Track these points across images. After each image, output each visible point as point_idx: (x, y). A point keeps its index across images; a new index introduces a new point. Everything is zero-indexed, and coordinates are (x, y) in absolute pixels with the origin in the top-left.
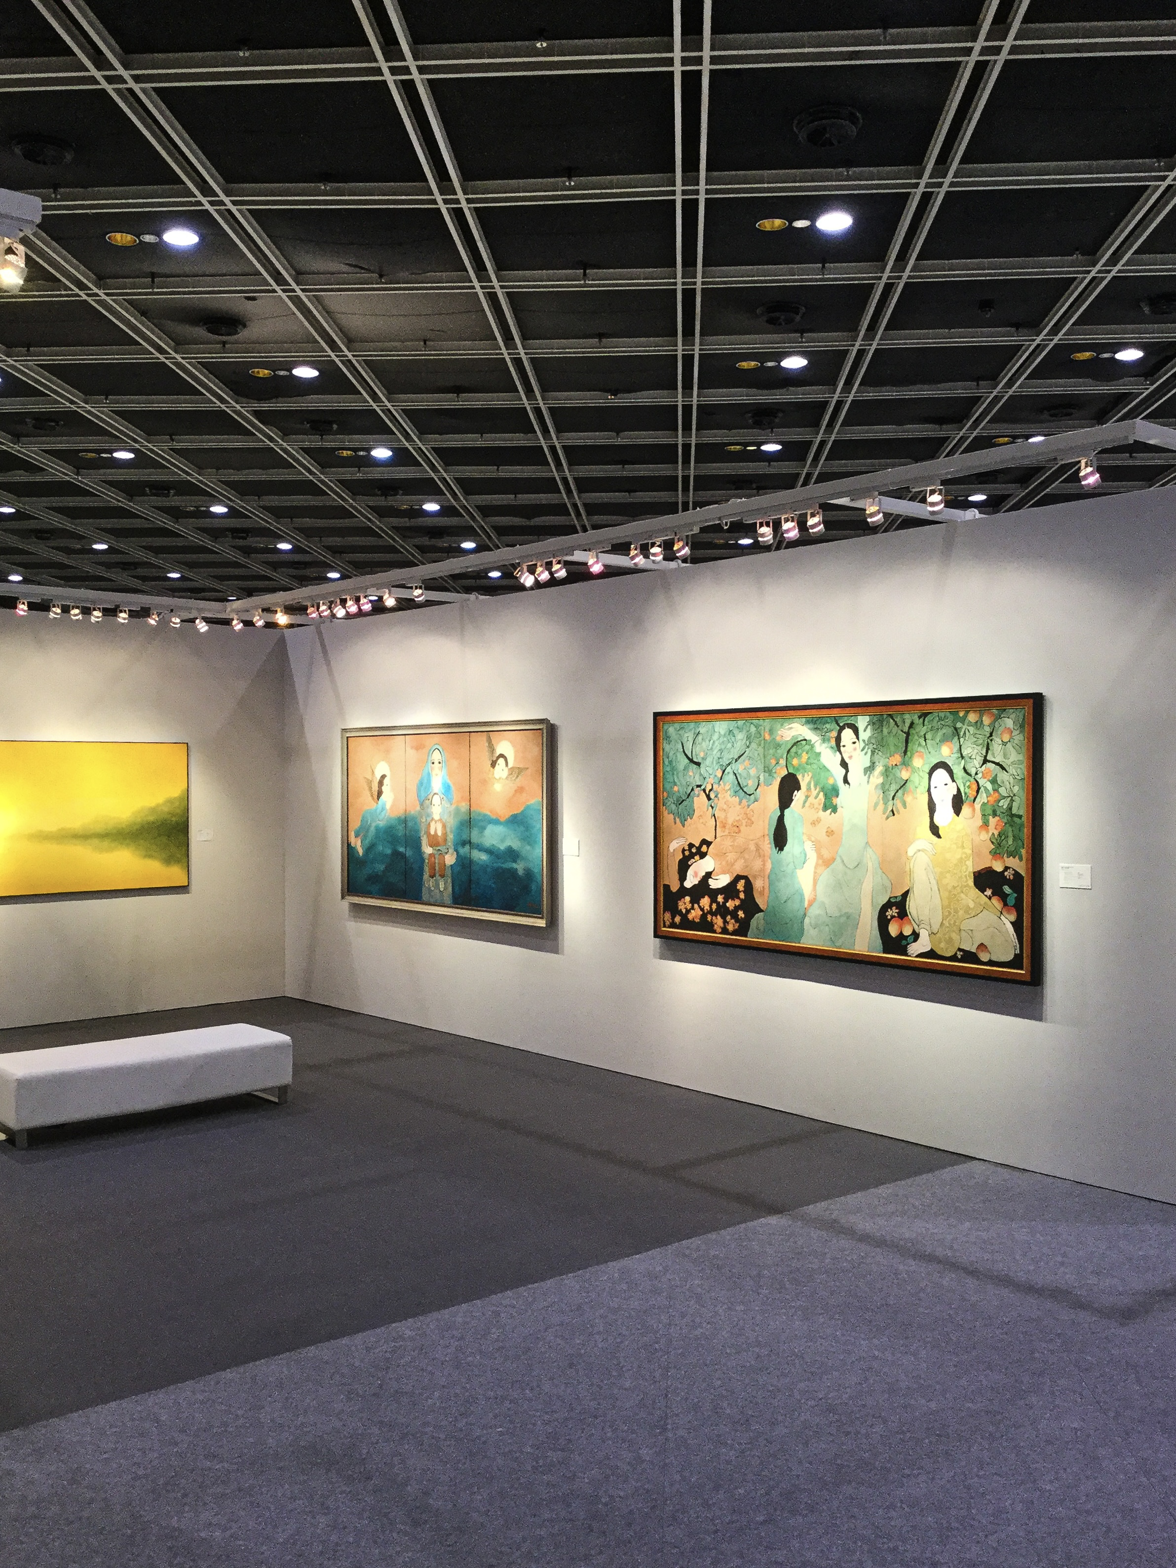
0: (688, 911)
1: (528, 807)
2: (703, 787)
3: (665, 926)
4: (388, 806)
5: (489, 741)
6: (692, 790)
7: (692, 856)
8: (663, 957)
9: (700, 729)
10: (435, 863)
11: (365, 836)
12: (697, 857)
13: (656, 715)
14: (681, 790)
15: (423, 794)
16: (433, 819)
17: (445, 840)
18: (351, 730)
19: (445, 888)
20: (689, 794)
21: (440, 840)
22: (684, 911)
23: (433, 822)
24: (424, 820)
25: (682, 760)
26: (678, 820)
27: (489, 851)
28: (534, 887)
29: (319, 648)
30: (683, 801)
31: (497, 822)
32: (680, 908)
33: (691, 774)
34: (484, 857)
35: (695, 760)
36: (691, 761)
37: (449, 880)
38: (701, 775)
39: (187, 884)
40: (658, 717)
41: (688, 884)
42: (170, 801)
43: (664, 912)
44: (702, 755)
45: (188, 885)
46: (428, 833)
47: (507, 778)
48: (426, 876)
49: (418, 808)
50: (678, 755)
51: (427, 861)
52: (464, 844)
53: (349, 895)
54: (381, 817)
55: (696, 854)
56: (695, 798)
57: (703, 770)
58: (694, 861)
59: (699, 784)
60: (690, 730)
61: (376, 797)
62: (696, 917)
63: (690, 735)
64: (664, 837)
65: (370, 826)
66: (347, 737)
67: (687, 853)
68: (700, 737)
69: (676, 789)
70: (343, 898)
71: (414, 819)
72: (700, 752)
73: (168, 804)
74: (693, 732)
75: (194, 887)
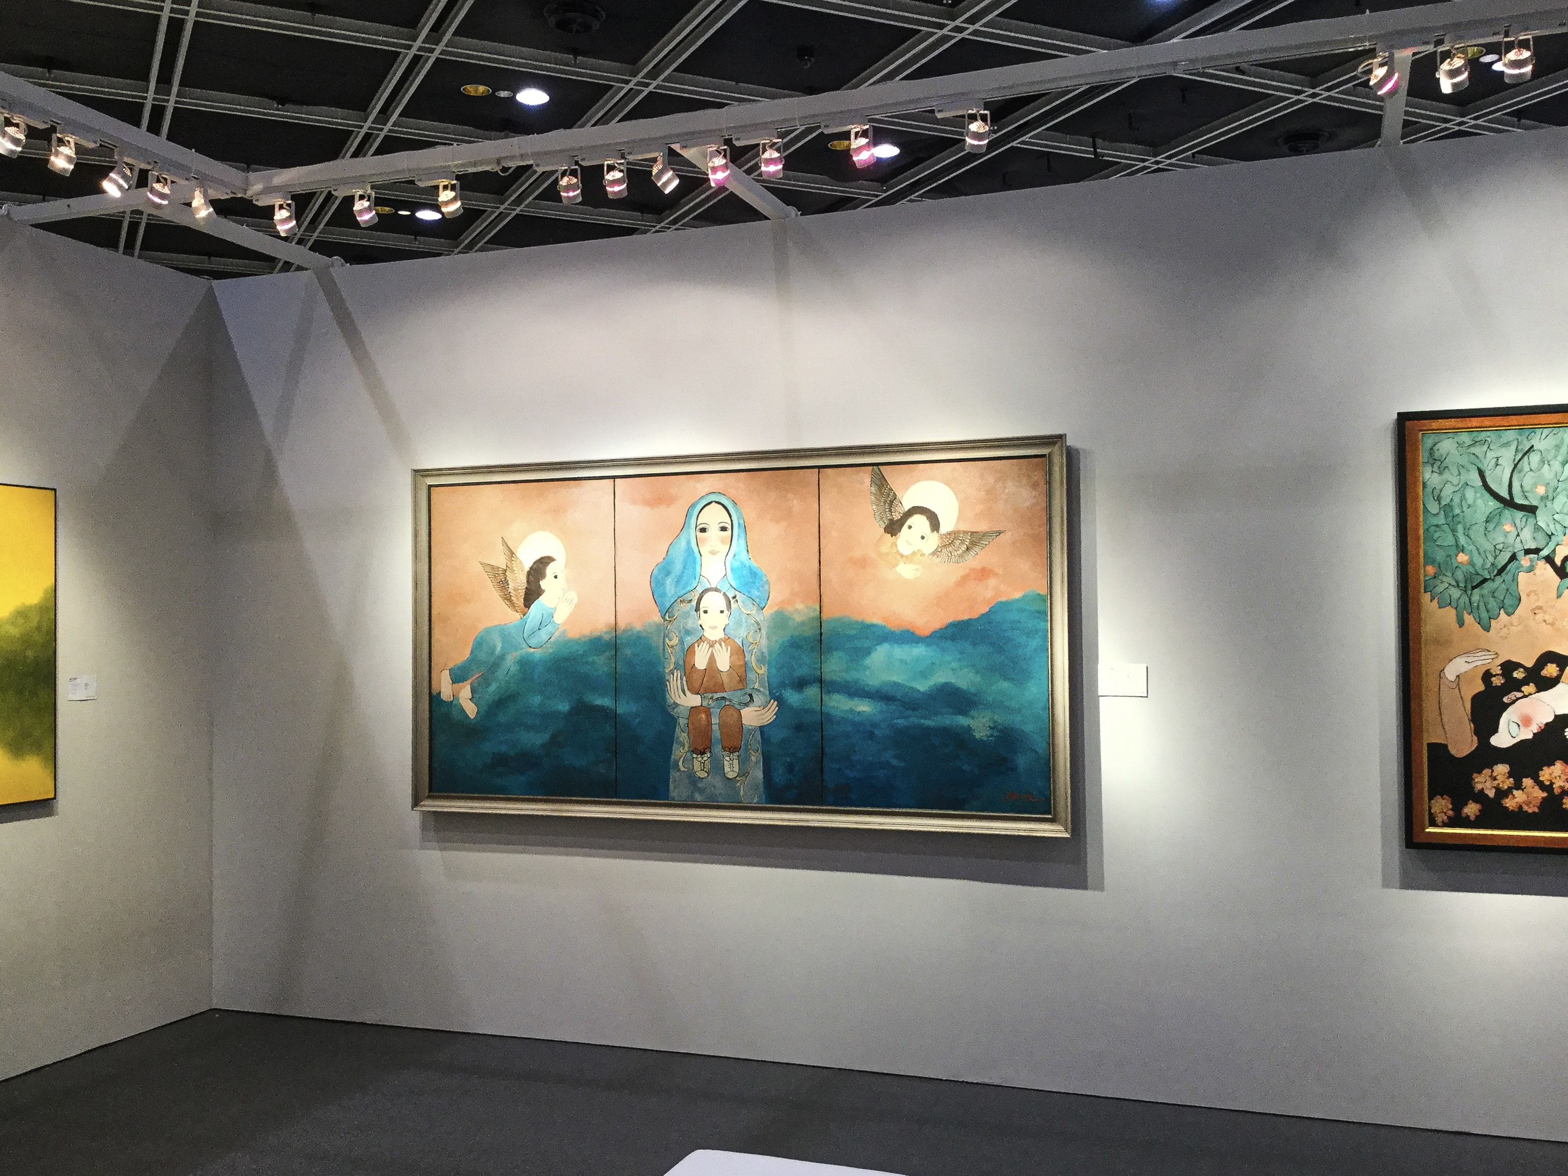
0: (1502, 794)
1: (1004, 606)
2: (1545, 553)
3: (1433, 824)
4: (560, 618)
5: (881, 483)
6: (1513, 558)
7: (1517, 685)
8: (1409, 883)
9: (1533, 442)
10: (710, 724)
11: (485, 681)
12: (1529, 689)
13: (1404, 418)
14: (1478, 561)
15: (670, 588)
16: (701, 639)
17: (743, 680)
18: (440, 472)
19: (743, 773)
20: (1504, 568)
21: (726, 679)
22: (1491, 794)
23: (704, 646)
24: (675, 641)
25: (1480, 502)
26: (1468, 619)
27: (882, 696)
28: (1022, 761)
29: (323, 309)
30: (1485, 580)
31: (907, 637)
32: (1479, 787)
33: (1507, 528)
34: (864, 707)
35: (1519, 500)
36: (1509, 503)
37: (756, 757)
38: (1537, 528)
39: (52, 796)
40: (1408, 423)
41: (1502, 739)
42: (22, 614)
43: (1430, 799)
44: (1541, 490)
45: (55, 798)
46: (688, 669)
47: (934, 553)
48: (680, 753)
49: (657, 618)
50: (1470, 494)
51: (682, 722)
52: (800, 684)
53: (430, 797)
54: (533, 642)
55: (1525, 682)
56: (1522, 577)
57: (1542, 519)
58: (1519, 695)
59: (1533, 546)
60: (1507, 444)
61: (520, 602)
62: (1528, 803)
63: (1507, 457)
64: (1428, 655)
65: (502, 657)
66: (430, 486)
67: (1497, 681)
68: (1534, 458)
69: (1462, 558)
70: (416, 802)
71: (639, 640)
72: (1535, 485)
73: (21, 621)
74: (1513, 447)
75: (62, 803)
